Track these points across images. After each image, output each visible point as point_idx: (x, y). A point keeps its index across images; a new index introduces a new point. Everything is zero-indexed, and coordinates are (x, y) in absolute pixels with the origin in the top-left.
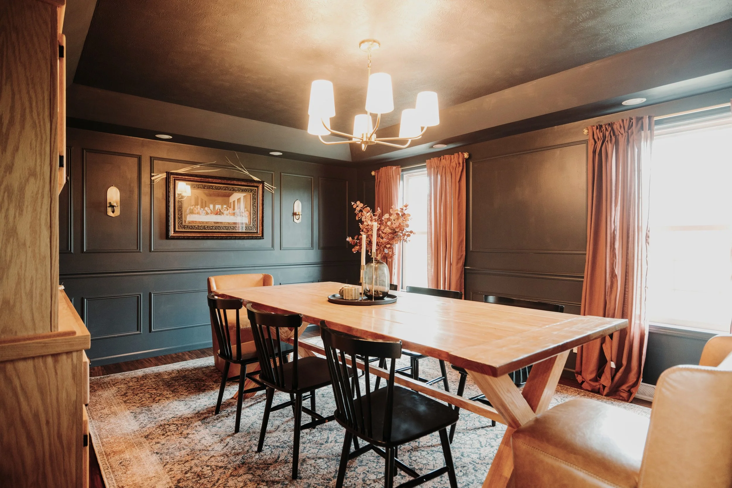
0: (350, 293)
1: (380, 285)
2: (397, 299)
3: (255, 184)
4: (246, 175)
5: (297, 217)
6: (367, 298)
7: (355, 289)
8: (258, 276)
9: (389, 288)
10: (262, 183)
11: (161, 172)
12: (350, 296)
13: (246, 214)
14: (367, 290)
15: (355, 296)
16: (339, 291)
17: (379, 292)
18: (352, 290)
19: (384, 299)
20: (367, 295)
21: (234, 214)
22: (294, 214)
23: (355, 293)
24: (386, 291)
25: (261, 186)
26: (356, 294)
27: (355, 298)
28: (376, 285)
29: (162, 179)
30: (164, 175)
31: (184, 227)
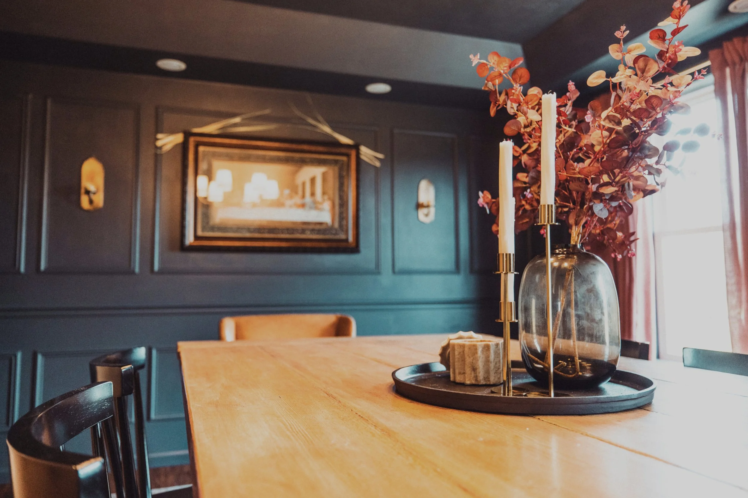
0: (468, 360)
1: (581, 338)
2: (655, 392)
3: (343, 150)
4: (326, 135)
5: (425, 211)
6: (534, 380)
7: (487, 348)
8: (330, 319)
9: (617, 350)
10: (356, 147)
11: (172, 132)
12: (468, 370)
13: (327, 205)
14: (534, 352)
15: (487, 372)
16: (439, 351)
17: (578, 361)
18: (476, 349)
19: (599, 391)
20: (533, 372)
21: (303, 206)
22: (419, 206)
23: (487, 361)
24: (606, 358)
25: (353, 153)
26: (492, 366)
27: (487, 378)
28: (566, 334)
29: (176, 146)
30: (179, 138)
31: (213, 228)
